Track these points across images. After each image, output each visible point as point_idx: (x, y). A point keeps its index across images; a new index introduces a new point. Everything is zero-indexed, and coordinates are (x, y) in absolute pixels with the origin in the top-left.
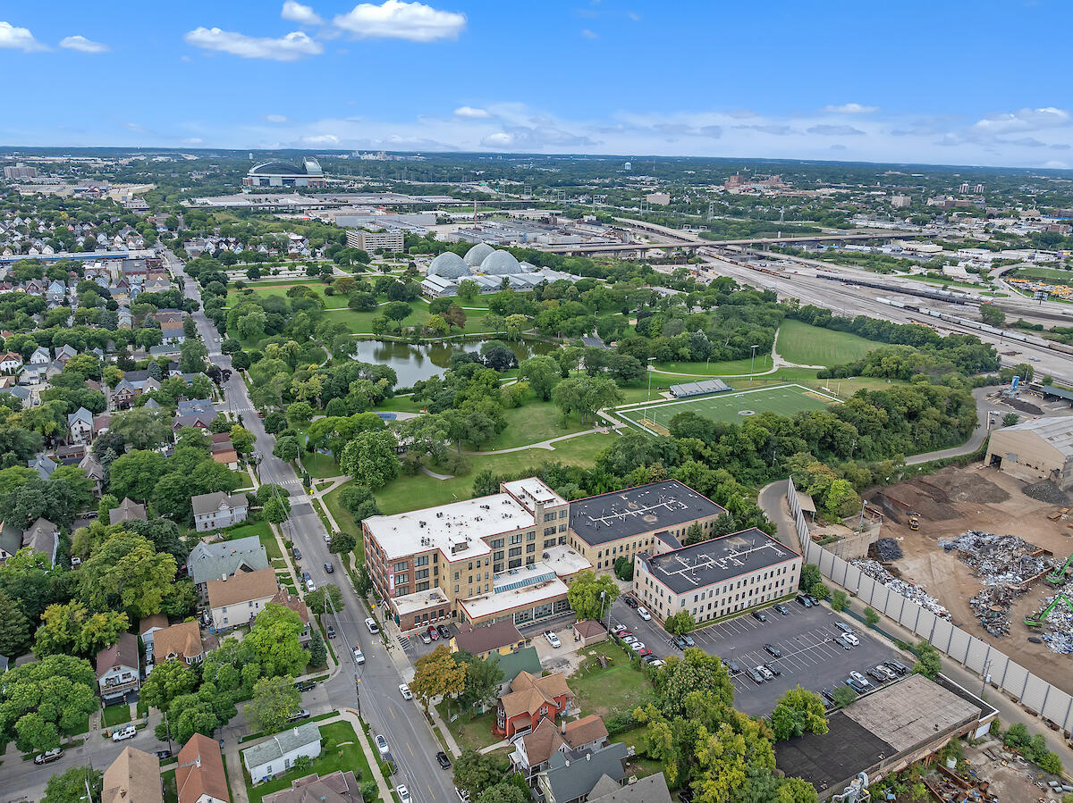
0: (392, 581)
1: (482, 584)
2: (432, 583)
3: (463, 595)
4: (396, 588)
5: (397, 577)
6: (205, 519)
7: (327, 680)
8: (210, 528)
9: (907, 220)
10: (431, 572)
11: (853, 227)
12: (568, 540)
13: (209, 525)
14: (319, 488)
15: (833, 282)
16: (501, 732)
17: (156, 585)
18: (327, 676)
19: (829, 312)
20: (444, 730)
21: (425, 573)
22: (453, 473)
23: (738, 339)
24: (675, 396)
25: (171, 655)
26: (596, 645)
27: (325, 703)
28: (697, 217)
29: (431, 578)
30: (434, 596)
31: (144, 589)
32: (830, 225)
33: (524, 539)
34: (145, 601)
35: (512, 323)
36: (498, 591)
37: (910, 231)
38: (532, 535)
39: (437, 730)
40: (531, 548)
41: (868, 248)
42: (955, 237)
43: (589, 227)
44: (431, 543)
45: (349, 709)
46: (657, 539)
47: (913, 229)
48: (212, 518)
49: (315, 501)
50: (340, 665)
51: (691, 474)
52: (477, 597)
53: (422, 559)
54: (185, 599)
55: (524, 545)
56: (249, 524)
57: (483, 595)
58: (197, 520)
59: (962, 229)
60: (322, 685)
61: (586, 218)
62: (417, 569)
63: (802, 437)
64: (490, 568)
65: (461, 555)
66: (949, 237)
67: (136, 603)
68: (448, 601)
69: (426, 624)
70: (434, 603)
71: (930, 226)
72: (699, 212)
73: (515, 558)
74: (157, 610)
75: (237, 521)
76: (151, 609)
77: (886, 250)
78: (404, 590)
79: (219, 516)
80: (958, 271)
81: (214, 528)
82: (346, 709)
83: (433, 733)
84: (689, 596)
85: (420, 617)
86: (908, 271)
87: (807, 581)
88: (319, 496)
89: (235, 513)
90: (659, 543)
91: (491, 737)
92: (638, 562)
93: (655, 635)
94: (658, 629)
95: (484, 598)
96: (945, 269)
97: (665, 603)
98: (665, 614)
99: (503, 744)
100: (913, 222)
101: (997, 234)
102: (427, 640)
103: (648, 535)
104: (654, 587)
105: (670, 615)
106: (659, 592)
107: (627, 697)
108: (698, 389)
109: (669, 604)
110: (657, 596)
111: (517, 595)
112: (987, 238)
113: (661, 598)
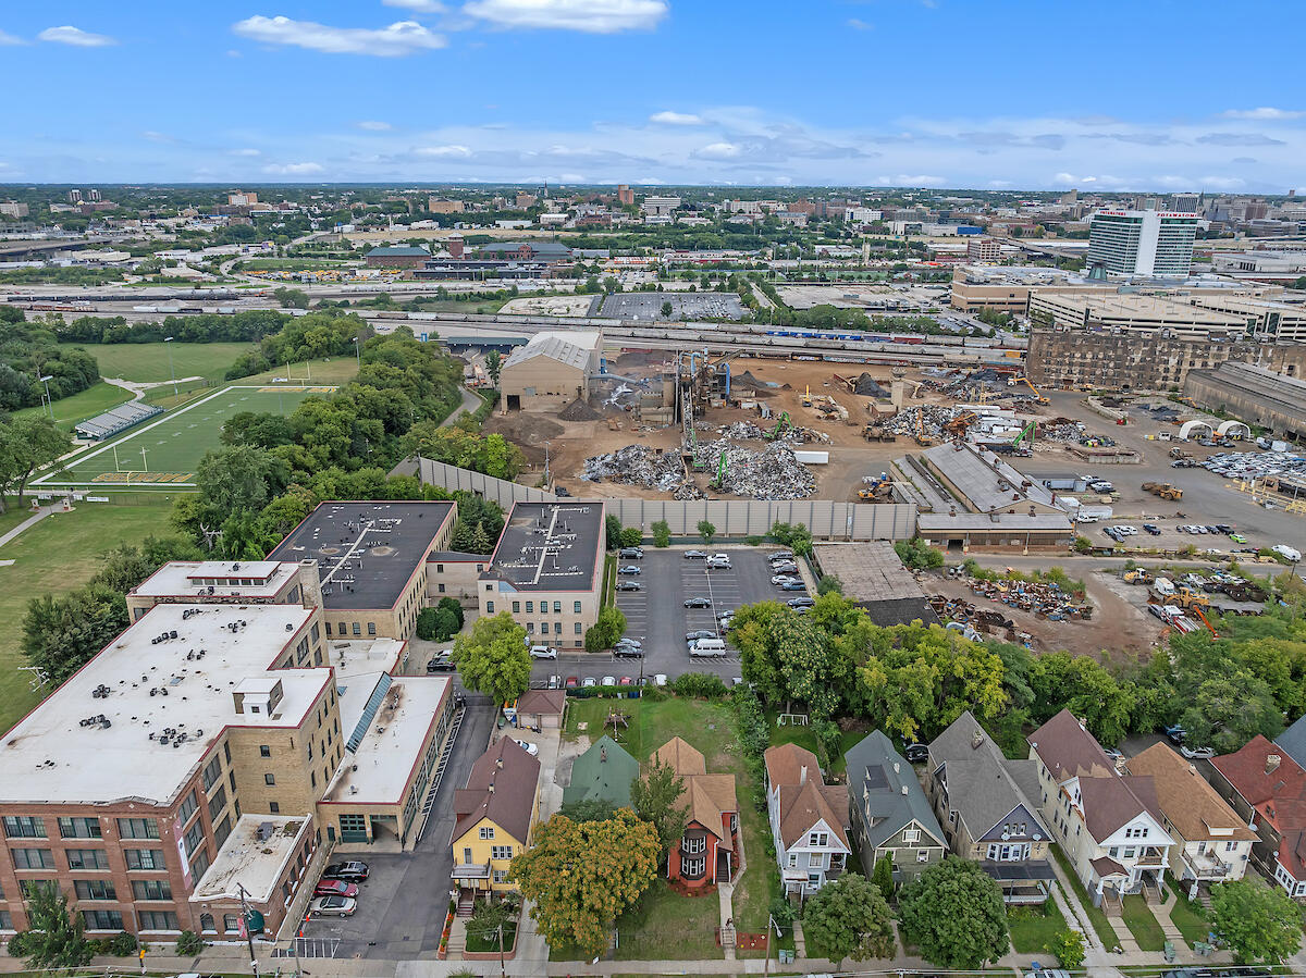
0: (182, 853)
2: (232, 814)
4: (190, 867)
5: (187, 837)
10: (228, 789)
20: (630, 967)
21: (220, 797)
26: (570, 717)
29: (230, 803)
30: (266, 833)
36: (353, 748)
37: (72, 239)
40: (318, 656)
42: (136, 241)
46: (433, 567)
47: (74, 236)
52: (335, 777)
57: (343, 767)
59: (133, 232)
62: (208, 798)
70: (285, 846)
71: (91, 231)
77: (64, 262)
78: (201, 862)
85: (286, 885)
86: (122, 279)
90: (440, 569)
91: (700, 901)
92: (489, 588)
93: (592, 665)
94: (583, 657)
95: (347, 771)
96: (167, 272)
97: (568, 618)
98: (569, 636)
99: (726, 892)
100: (68, 228)
101: (180, 230)
102: (349, 905)
103: (423, 564)
104: (537, 607)
105: (584, 628)
106: (551, 607)
107: (711, 727)
108: (121, 420)
109: (577, 615)
110: (545, 618)
111: (388, 734)
112: (173, 238)
113: (557, 614)
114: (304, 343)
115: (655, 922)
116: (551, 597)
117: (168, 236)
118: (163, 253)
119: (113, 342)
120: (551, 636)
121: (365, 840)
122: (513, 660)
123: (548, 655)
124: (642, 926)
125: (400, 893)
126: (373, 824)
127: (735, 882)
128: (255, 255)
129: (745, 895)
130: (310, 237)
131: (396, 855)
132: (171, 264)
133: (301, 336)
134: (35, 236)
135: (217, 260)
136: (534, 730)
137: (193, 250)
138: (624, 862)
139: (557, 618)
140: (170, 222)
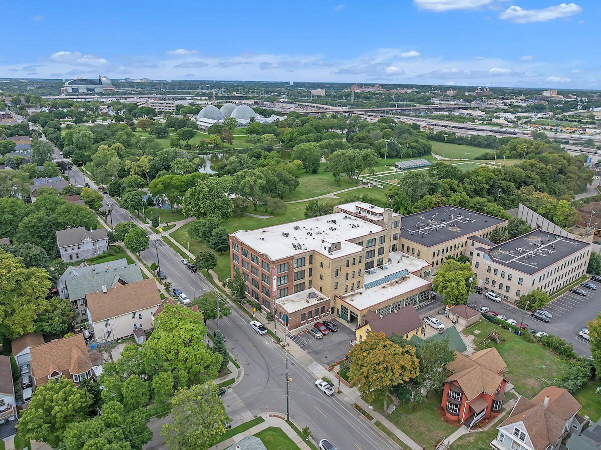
0: (275, 282)
1: (355, 281)
2: (307, 284)
3: (341, 292)
4: (278, 289)
5: (279, 278)
6: (70, 251)
7: (234, 385)
8: (75, 259)
9: (461, 100)
10: (307, 273)
11: (433, 103)
12: (399, 247)
13: (74, 256)
14: (165, 229)
15: (438, 127)
16: (455, 418)
17: (29, 302)
18: (233, 381)
19: (454, 134)
20: (386, 423)
21: (302, 274)
22: (272, 213)
23: (414, 144)
24: (400, 168)
25: (55, 374)
26: (475, 325)
27: (241, 410)
28: (344, 100)
29: (307, 279)
30: (311, 295)
31: (16, 306)
32: (420, 103)
33: (377, 242)
34: (16, 318)
35: (266, 139)
36: (367, 287)
37: (465, 105)
38: (383, 239)
39: (378, 424)
40: (381, 251)
41: (447, 113)
42: (489, 108)
43: (284, 105)
44: (303, 248)
45: (273, 413)
46: (470, 242)
47: (466, 104)
48: (76, 250)
49: (165, 238)
50: (242, 368)
51: (460, 201)
52: (352, 293)
53: (301, 261)
54: (63, 315)
55: (376, 248)
56: (111, 255)
57: (356, 291)
58: (62, 252)
59: (491, 104)
60: (231, 390)
61: (282, 100)
62: (295, 271)
63: (510, 181)
64: (362, 266)
65: (336, 255)
66: (486, 108)
67: (6, 321)
68: (327, 299)
69: (312, 321)
70: (314, 302)
71: (474, 103)
72: (344, 98)
73: (370, 260)
74: (31, 328)
75: (100, 253)
76: (24, 327)
77: (456, 113)
78: (284, 291)
79: (83, 248)
80: (501, 121)
81: (79, 259)
82: (268, 413)
83: (375, 427)
84: (536, 276)
85: (305, 315)
86: (474, 122)
87: (595, 265)
88: (166, 234)
89: (97, 245)
90: (473, 244)
91: (445, 425)
92: (479, 255)
93: (514, 313)
94: (513, 308)
95: (358, 293)
96: (495, 121)
97: (514, 285)
98: (512, 295)
99: (463, 431)
100: (465, 101)
101: (511, 105)
102: (319, 335)
103: (464, 239)
104: (499, 273)
105: (521, 295)
106: (506, 276)
107: (544, 367)
108: (413, 164)
109: (520, 286)
110: (502, 281)
111: (386, 289)
112: (506, 108)
113: (509, 281)
114: (515, 150)
115: (415, 417)
116: (508, 271)
117: (505, 106)
118: (498, 113)
119: (448, 143)
120: (503, 292)
121: (346, 320)
122: (454, 284)
123: (494, 299)
124: (408, 414)
125: (340, 343)
126: (351, 315)
127: (473, 431)
128: (539, 118)
129: (472, 439)
130: (576, 112)
131: (352, 331)
132: (498, 118)
133: (515, 147)
134: (452, 103)
135: (519, 118)
136: (453, 322)
137: (512, 113)
138: (389, 364)
139: (508, 283)
140: (508, 101)
